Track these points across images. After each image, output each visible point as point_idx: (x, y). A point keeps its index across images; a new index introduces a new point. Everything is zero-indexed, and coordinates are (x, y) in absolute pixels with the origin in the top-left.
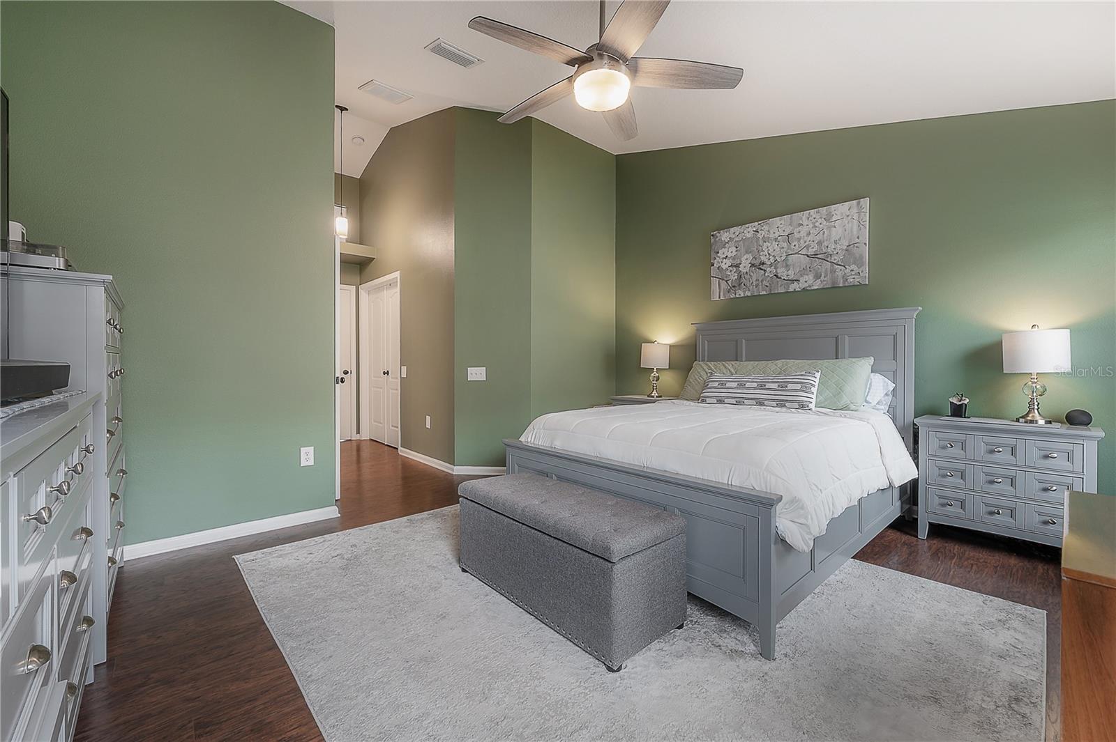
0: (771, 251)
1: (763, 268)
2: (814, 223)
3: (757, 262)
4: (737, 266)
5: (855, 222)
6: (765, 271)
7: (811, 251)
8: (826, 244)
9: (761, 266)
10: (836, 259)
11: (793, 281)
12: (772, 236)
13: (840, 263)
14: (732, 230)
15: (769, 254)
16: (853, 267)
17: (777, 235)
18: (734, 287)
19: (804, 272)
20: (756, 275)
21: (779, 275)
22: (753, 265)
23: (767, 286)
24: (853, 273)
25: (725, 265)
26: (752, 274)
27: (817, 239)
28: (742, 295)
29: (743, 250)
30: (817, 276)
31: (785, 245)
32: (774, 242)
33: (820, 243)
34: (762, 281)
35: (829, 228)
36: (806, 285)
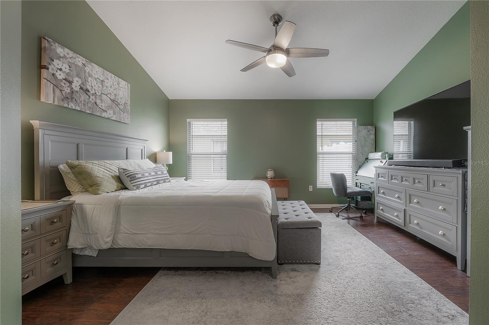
0: (92, 85)
1: (88, 94)
2: (113, 82)
3: (84, 88)
4: (71, 83)
5: (127, 93)
6: (89, 96)
7: (112, 98)
8: (117, 97)
9: (87, 92)
10: (122, 107)
11: (105, 111)
12: (93, 75)
13: (122, 110)
14: (66, 50)
15: (92, 87)
16: (126, 114)
17: (96, 76)
18: (67, 98)
19: (109, 107)
20: (83, 97)
21: (97, 104)
22: (81, 88)
23: (91, 108)
24: (126, 117)
25: (60, 76)
26: (81, 94)
27: (115, 92)
28: (74, 108)
29: (75, 73)
30: (114, 113)
31: (101, 86)
32: (95, 80)
33: (115, 95)
34: (88, 103)
35: (119, 89)
36: (110, 116)
